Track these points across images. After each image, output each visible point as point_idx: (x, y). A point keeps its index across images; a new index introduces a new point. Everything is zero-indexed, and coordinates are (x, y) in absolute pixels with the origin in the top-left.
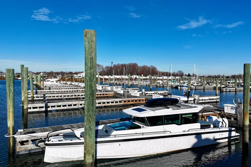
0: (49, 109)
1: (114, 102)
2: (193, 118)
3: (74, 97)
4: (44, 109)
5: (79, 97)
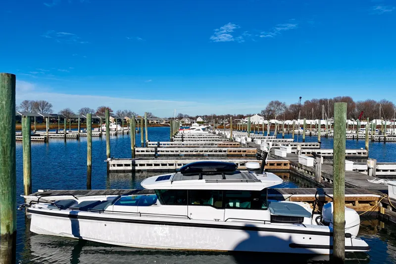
0: (137, 168)
3: (194, 153)
4: (130, 168)
5: (201, 153)
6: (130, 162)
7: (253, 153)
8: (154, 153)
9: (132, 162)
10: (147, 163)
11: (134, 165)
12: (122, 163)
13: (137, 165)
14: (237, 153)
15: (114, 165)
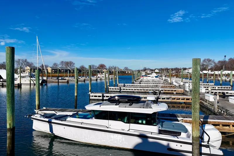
1: (161, 99)
2: (150, 119)
3: (143, 91)
4: (101, 98)
5: (147, 91)
6: (101, 95)
7: (181, 92)
8: (119, 90)
9: (102, 95)
10: (110, 96)
11: (103, 96)
12: (97, 95)
13: (105, 97)
14: (170, 92)
15: (93, 96)
